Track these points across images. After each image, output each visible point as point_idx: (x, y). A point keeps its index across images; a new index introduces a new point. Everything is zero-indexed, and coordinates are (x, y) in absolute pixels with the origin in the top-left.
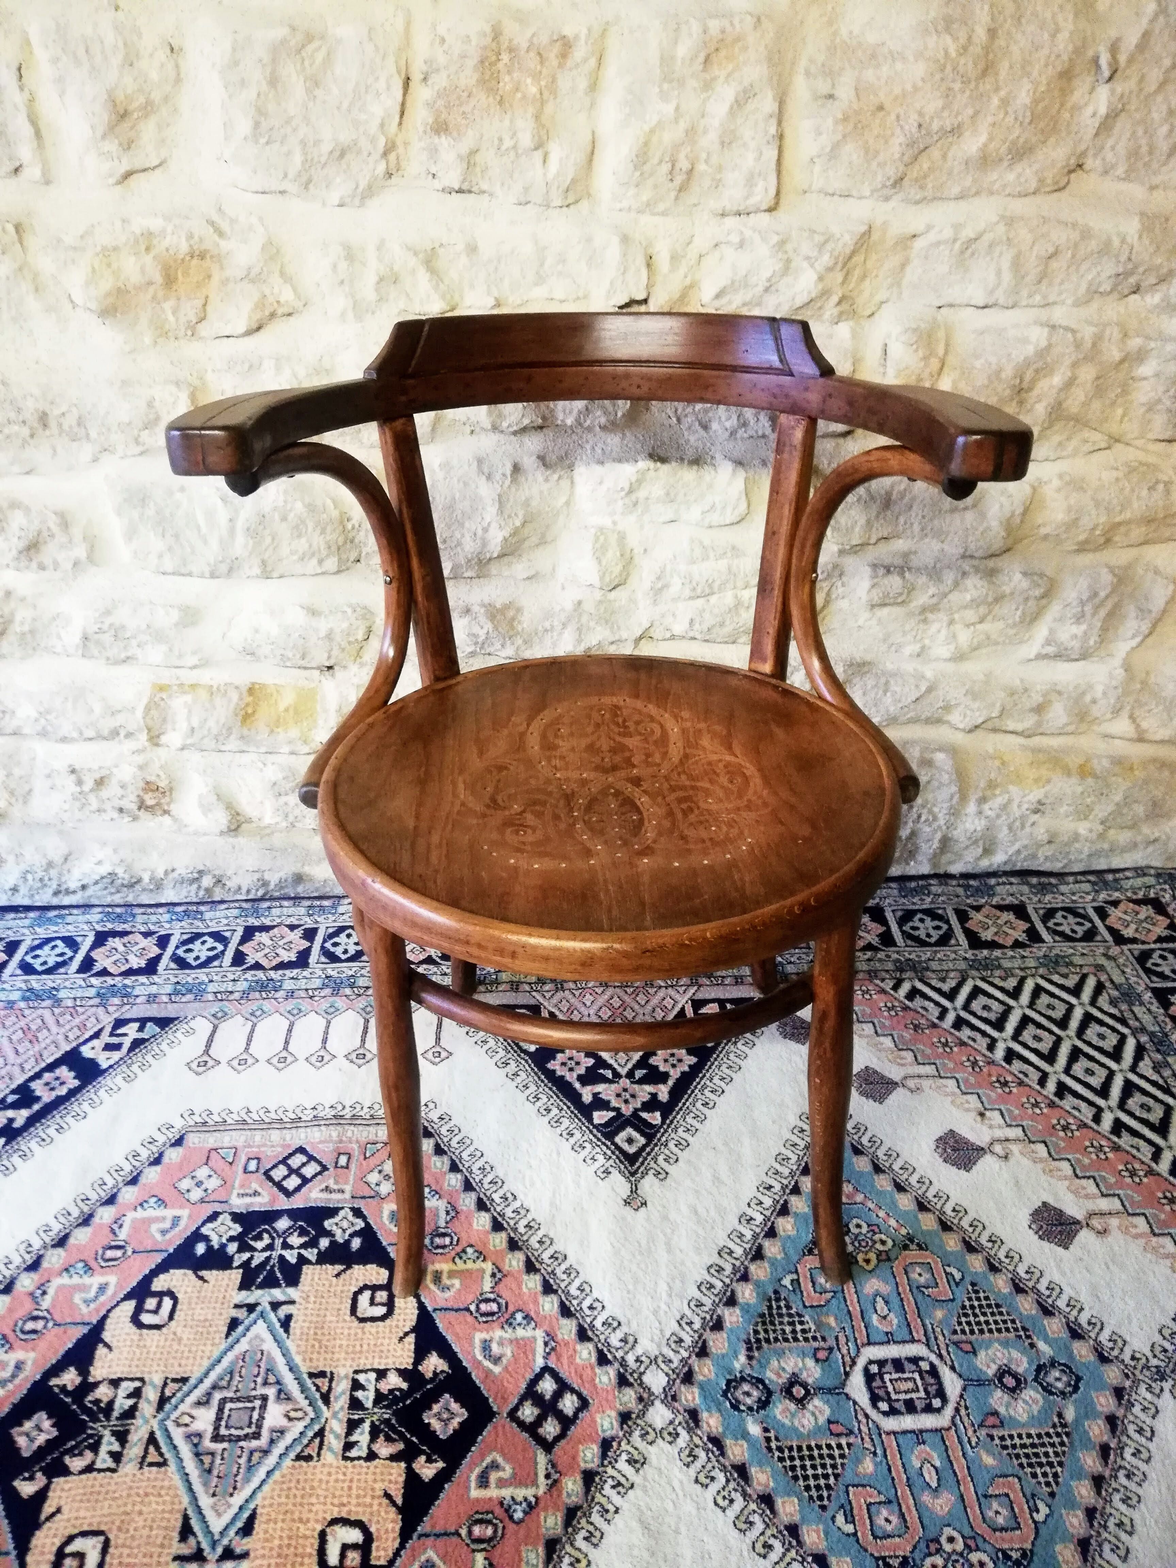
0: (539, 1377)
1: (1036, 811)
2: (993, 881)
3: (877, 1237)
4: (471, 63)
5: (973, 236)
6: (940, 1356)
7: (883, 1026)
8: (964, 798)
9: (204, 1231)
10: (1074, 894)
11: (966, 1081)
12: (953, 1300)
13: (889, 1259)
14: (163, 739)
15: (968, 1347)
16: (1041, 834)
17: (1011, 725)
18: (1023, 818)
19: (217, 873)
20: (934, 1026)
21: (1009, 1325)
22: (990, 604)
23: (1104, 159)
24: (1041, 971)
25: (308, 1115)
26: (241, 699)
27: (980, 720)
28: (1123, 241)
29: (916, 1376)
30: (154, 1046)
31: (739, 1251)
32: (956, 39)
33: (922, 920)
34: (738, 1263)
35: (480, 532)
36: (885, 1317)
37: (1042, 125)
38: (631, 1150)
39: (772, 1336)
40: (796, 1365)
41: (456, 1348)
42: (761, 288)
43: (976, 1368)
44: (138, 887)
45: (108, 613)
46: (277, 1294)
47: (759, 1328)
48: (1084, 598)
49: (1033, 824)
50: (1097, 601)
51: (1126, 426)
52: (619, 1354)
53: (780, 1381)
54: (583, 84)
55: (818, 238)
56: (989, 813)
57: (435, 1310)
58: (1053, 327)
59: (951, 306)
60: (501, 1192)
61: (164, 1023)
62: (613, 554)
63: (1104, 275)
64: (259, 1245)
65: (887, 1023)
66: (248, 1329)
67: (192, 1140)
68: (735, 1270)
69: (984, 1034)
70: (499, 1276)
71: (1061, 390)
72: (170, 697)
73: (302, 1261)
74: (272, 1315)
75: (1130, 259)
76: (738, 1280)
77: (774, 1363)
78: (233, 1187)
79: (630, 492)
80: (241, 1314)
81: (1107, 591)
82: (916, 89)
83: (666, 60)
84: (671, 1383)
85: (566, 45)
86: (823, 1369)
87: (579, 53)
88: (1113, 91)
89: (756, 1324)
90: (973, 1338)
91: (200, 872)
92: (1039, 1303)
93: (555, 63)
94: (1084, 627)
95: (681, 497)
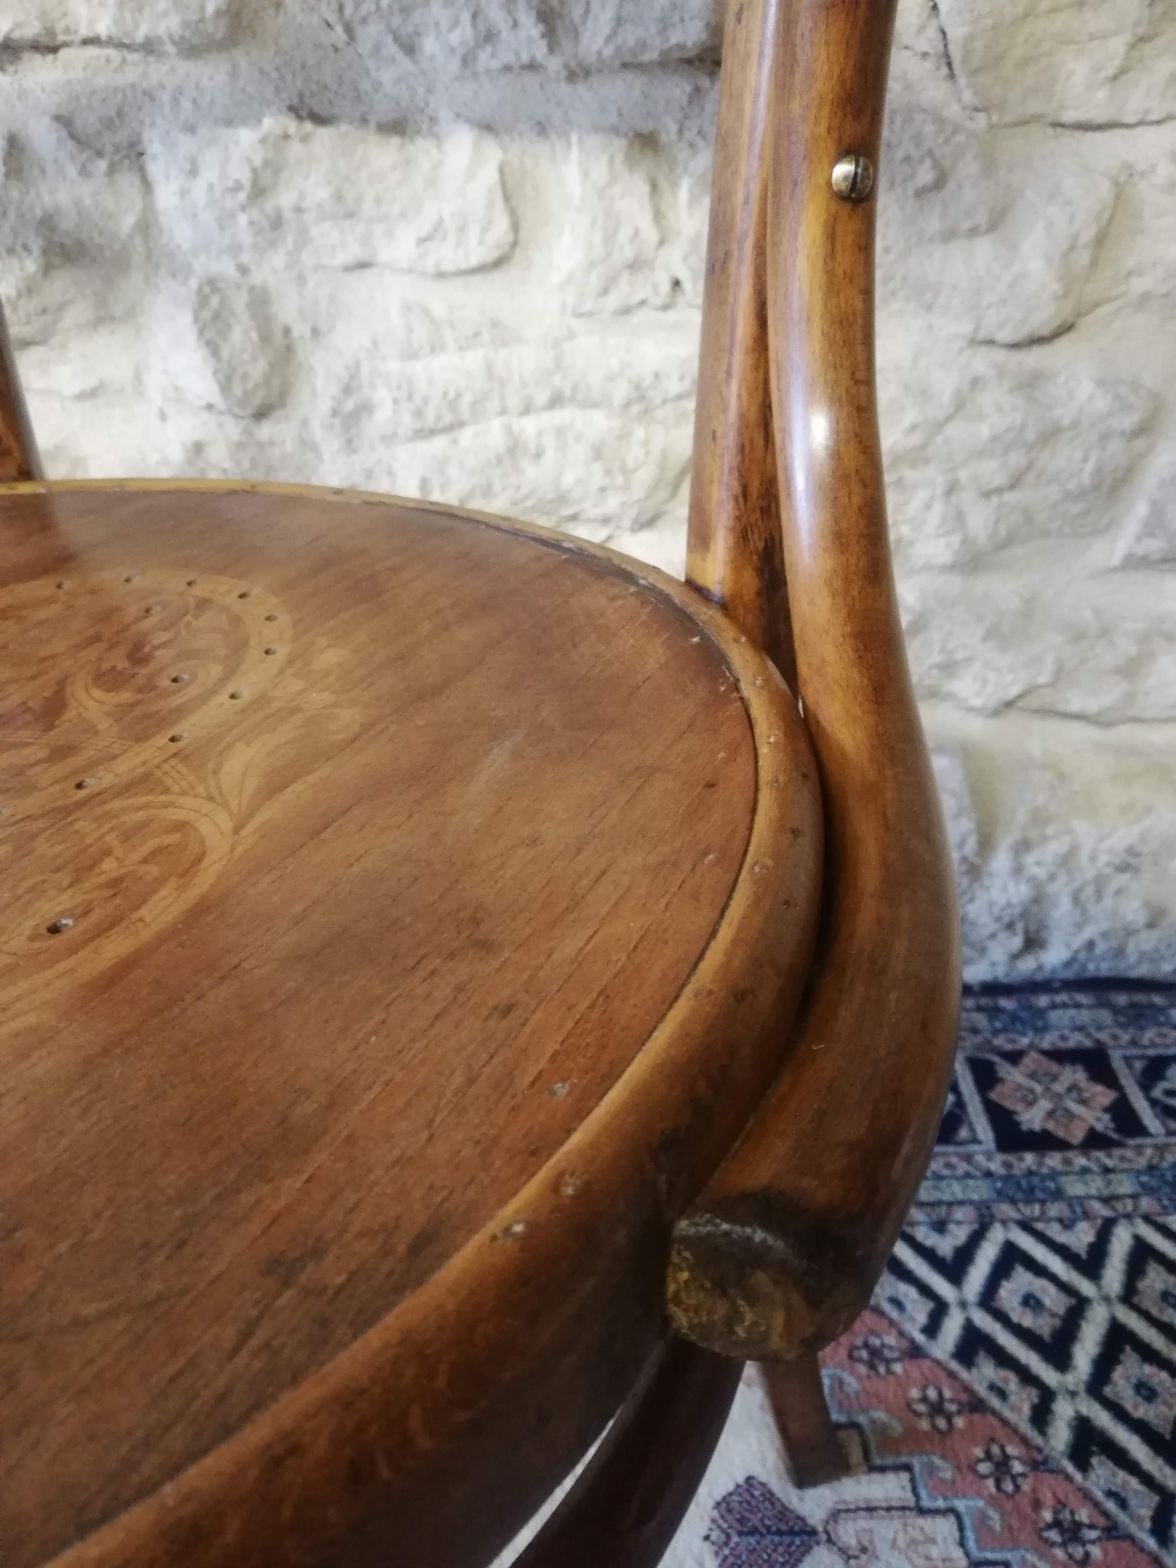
1: (1123, 868)
2: (1043, 1001)
8: (985, 842)
17: (1076, 702)
18: (1099, 880)
20: (915, 1352)
22: (1031, 447)
24: (1146, 1203)
27: (1014, 691)
49: (1119, 892)
56: (1036, 871)
62: (243, 336)
79: (258, 193)
95: (368, 207)
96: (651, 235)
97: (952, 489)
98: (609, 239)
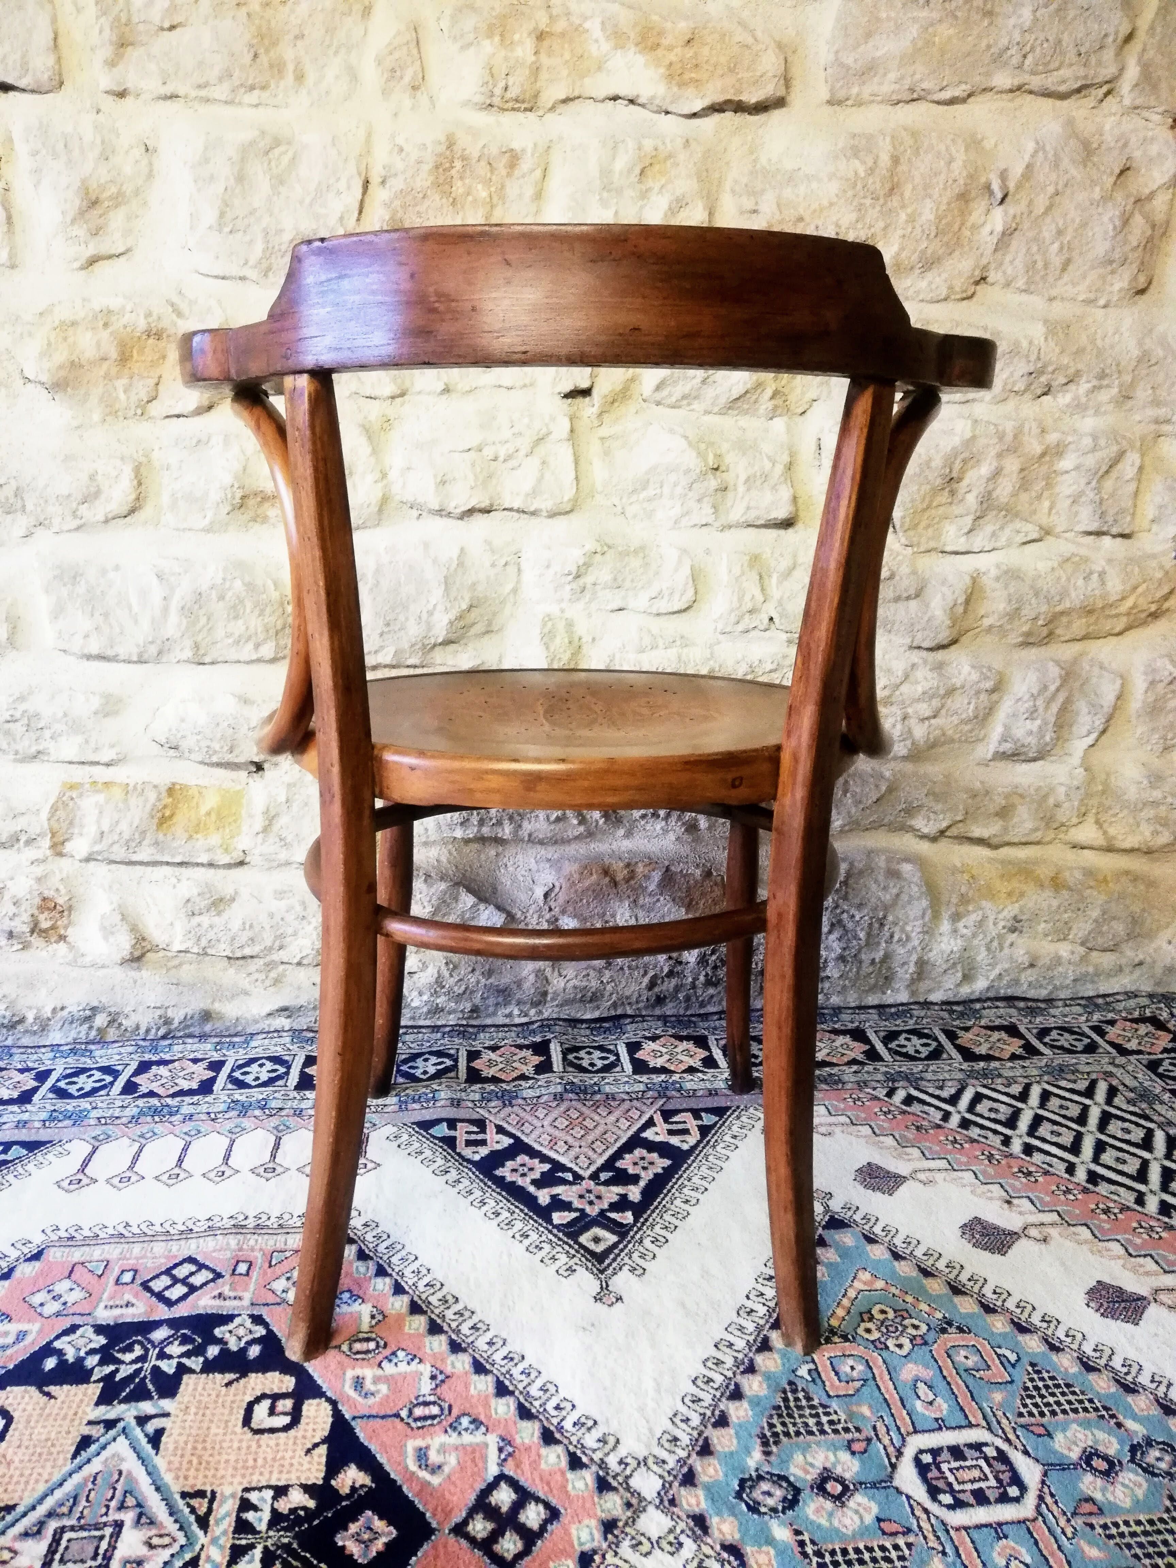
0: (492, 1486)
1: (1013, 930)
2: (978, 1006)
3: (907, 1322)
4: (426, 167)
6: (1008, 1440)
7: (880, 1127)
8: (936, 916)
9: (57, 1344)
10: (1065, 1016)
11: (984, 1173)
12: (1012, 1382)
13: (926, 1343)
14: (68, 847)
15: (1041, 1431)
16: (1020, 954)
17: (977, 832)
18: (1000, 936)
19: (112, 1010)
20: (939, 1127)
21: (1087, 1404)
22: (942, 698)
23: (1004, 273)
24: (1046, 1078)
25: (203, 1226)
26: (160, 800)
27: (944, 824)
29: (982, 1463)
30: (19, 1168)
31: (740, 1344)
32: (864, 163)
33: (908, 1040)
34: (740, 1356)
35: (425, 616)
36: (931, 1403)
37: (945, 239)
38: (599, 1248)
39: (792, 1429)
40: (826, 1458)
41: (381, 1458)
43: (1055, 1452)
44: (20, 1028)
45: (22, 699)
46: (146, 1407)
47: (775, 1421)
48: (1035, 692)
49: (1012, 945)
50: (1048, 694)
51: (1054, 519)
52: (597, 1456)
53: (809, 1477)
54: (529, 192)
56: (965, 931)
57: (354, 1418)
58: (976, 421)
60: (439, 1295)
61: (32, 1146)
62: (560, 640)
63: (1017, 375)
64: (128, 1357)
65: (886, 1125)
66: (104, 1448)
67: (54, 1255)
68: (737, 1363)
69: (995, 1132)
70: (440, 1378)
71: (989, 480)
72: (81, 795)
73: (182, 1370)
74: (138, 1432)
75: (1039, 359)
76: (743, 1373)
77: (799, 1458)
78: (100, 1299)
79: (578, 576)
80: (96, 1431)
81: (1058, 683)
82: (831, 204)
83: (606, 172)
84: (666, 1487)
85: (513, 158)
86: (863, 1462)
87: (525, 165)
88: (1006, 213)
89: (771, 1416)
90: (1045, 1420)
91: (93, 1009)
92: (1117, 1381)
93: (504, 172)
94: (1038, 722)
96: (759, 597)
97: (905, 718)
98: (741, 600)
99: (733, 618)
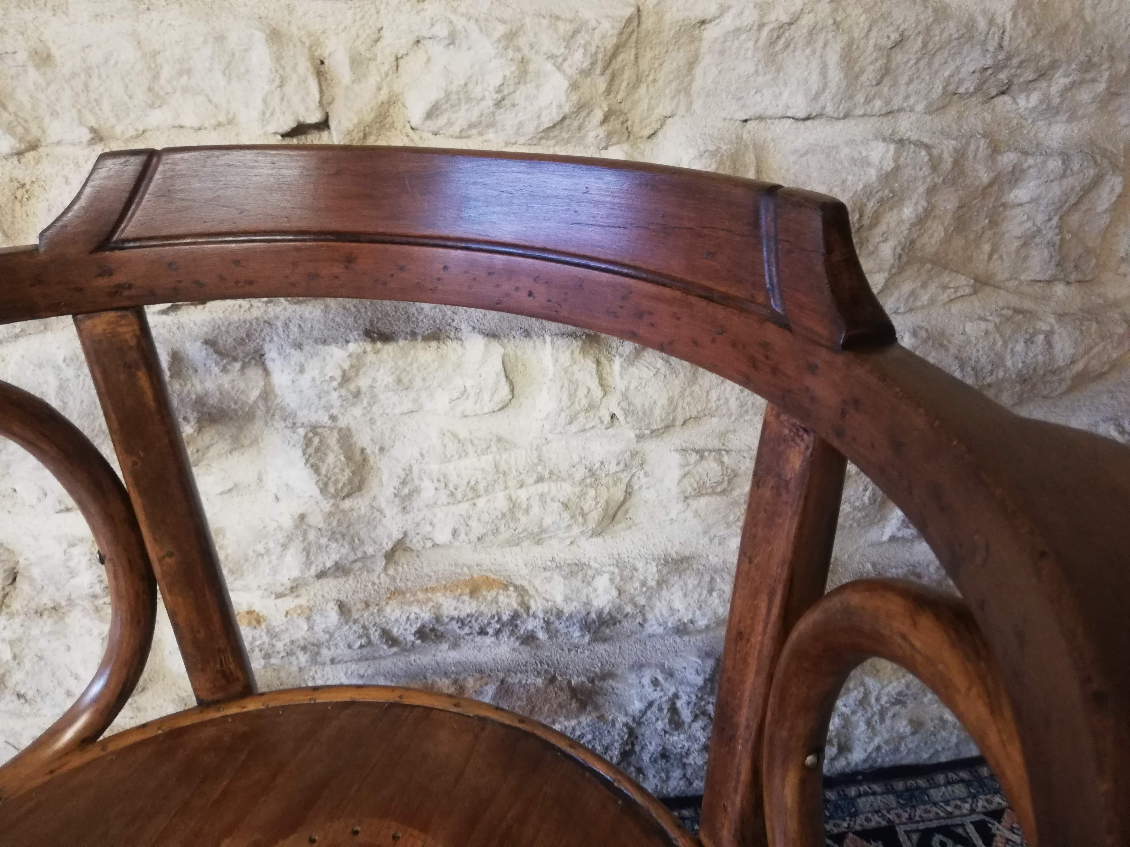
2: (853, 792)
5: (784, 18)
10: (947, 802)
18: (882, 711)
28: (991, 22)
42: (489, 103)
51: (995, 266)
55: (563, 28)
56: (844, 709)
58: (901, 141)
59: (760, 118)
62: (335, 458)
63: (965, 71)
71: (913, 225)
75: (1001, 47)
79: (346, 381)
95: (418, 383)
96: (597, 392)
98: (572, 396)
99: (563, 418)
